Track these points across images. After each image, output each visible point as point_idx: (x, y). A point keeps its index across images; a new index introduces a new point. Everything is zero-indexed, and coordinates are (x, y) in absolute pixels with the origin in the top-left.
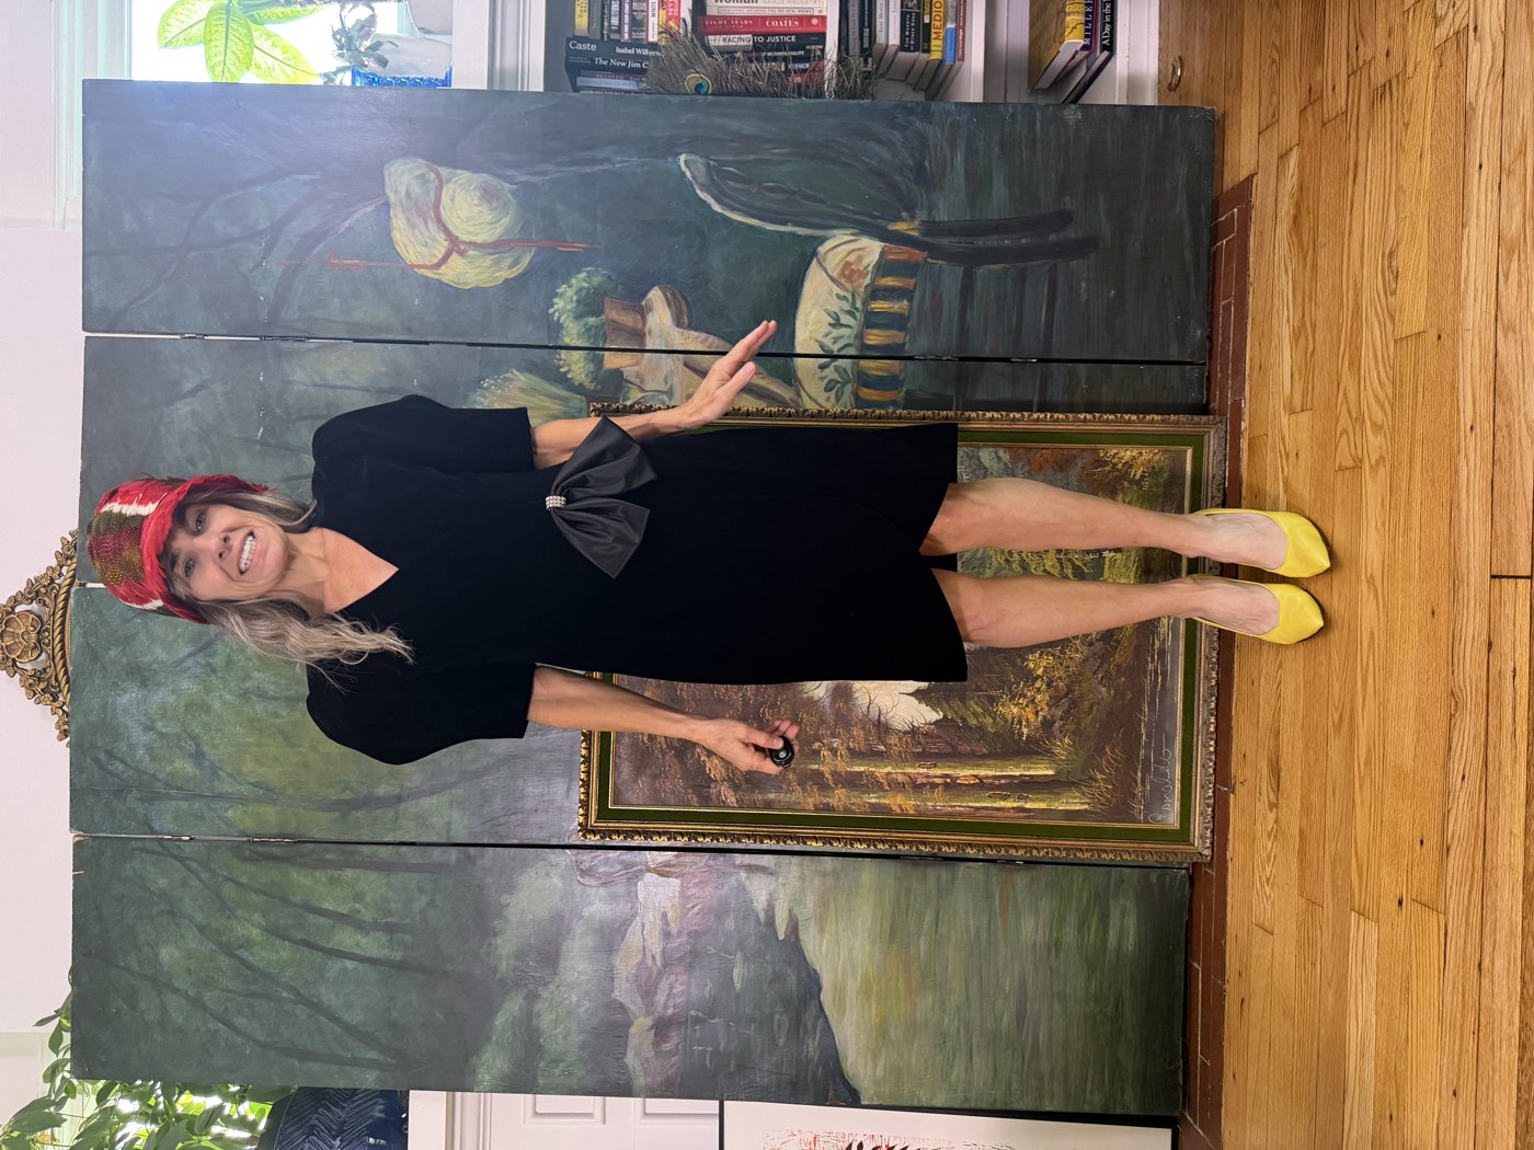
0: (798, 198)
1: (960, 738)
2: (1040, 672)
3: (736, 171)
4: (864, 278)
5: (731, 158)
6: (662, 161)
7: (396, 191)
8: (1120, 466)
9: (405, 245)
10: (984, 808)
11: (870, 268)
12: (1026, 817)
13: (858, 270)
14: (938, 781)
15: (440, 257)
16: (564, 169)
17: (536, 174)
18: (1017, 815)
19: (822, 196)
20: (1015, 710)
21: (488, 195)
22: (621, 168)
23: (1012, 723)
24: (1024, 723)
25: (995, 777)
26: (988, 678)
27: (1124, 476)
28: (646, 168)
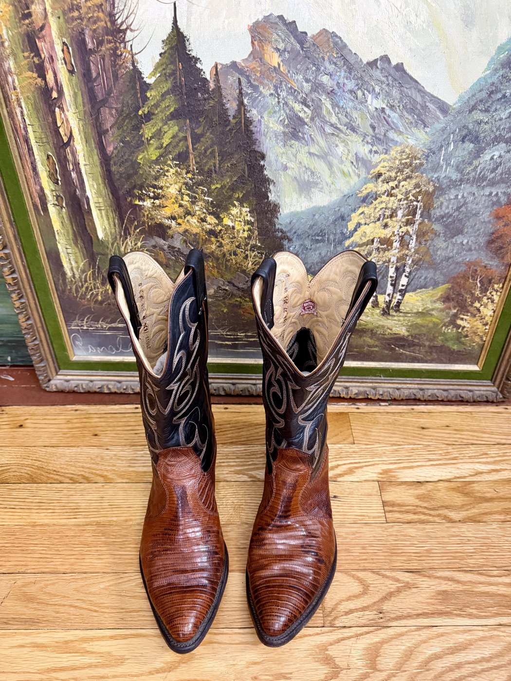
1: (120, 112)
2: (227, 221)
8: (477, 304)
10: (30, 149)
12: (35, 206)
14: (50, 77)
18: (35, 195)
20: (173, 190)
23: (155, 187)
24: (157, 202)
25: (77, 165)
26: (213, 152)
27: (463, 308)
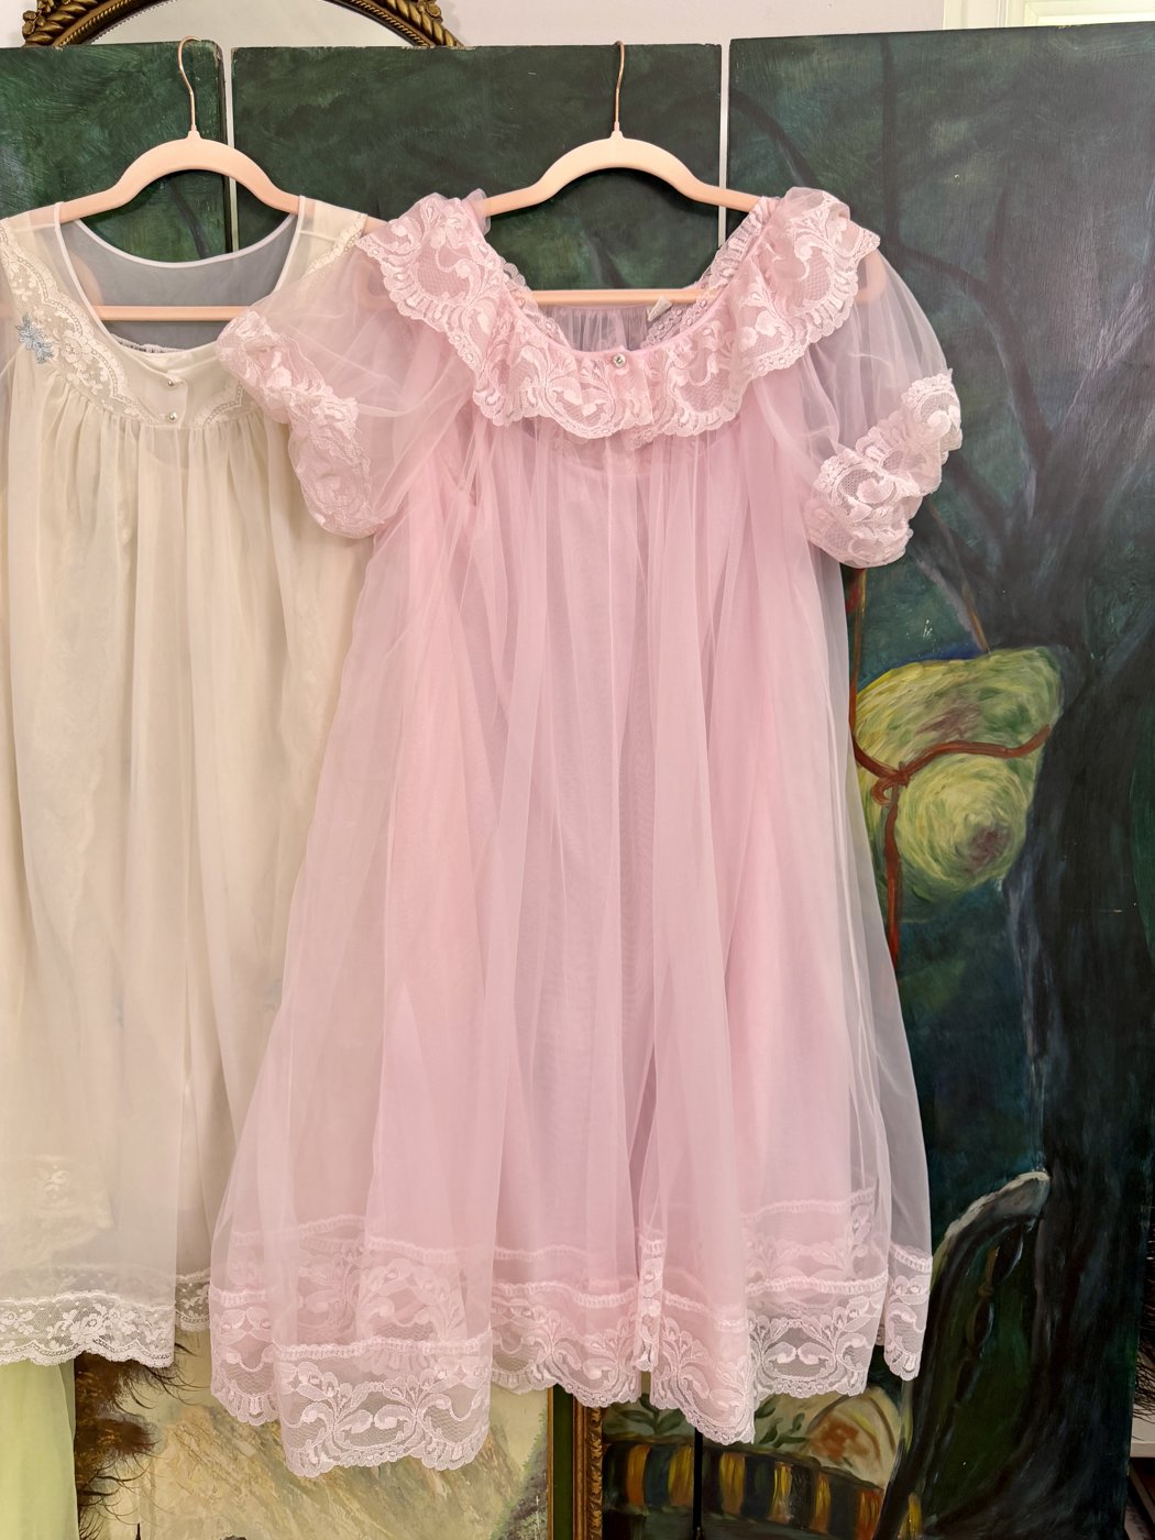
0: (966, 1359)
3: (1015, 1263)
4: (830, 1457)
5: (1039, 1253)
6: (1038, 1142)
7: (998, 671)
9: (892, 690)
11: (846, 1467)
13: (843, 1449)
15: (871, 753)
16: (1030, 976)
17: (1022, 925)
19: (968, 1395)
21: (987, 840)
22: (1028, 1070)
28: (1026, 1115)
